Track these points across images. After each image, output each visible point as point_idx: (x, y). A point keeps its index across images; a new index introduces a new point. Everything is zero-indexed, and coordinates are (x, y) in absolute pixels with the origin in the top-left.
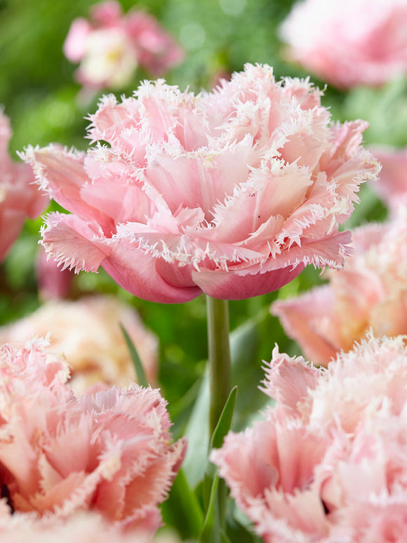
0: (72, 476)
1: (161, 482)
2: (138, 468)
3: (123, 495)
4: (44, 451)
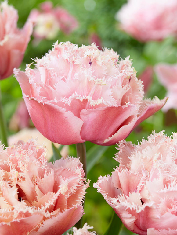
0: (49, 193)
1: (81, 196)
2: (72, 191)
3: (67, 202)
4: (37, 184)
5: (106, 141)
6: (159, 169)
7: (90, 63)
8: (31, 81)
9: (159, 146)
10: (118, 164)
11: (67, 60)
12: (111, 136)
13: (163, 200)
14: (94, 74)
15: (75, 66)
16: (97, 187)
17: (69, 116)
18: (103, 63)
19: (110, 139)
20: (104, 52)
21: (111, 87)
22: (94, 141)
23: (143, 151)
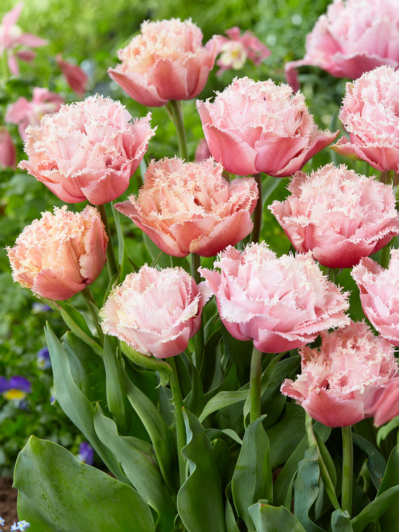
5: (279, 173)
6: (324, 194)
7: (265, 99)
8: (212, 114)
9: (327, 176)
10: (290, 194)
11: (244, 96)
12: (283, 168)
13: (327, 222)
14: (268, 109)
15: (251, 101)
16: (271, 209)
17: (244, 146)
18: (278, 99)
19: (282, 171)
20: (281, 87)
21: (284, 121)
22: (268, 173)
23: (313, 181)
